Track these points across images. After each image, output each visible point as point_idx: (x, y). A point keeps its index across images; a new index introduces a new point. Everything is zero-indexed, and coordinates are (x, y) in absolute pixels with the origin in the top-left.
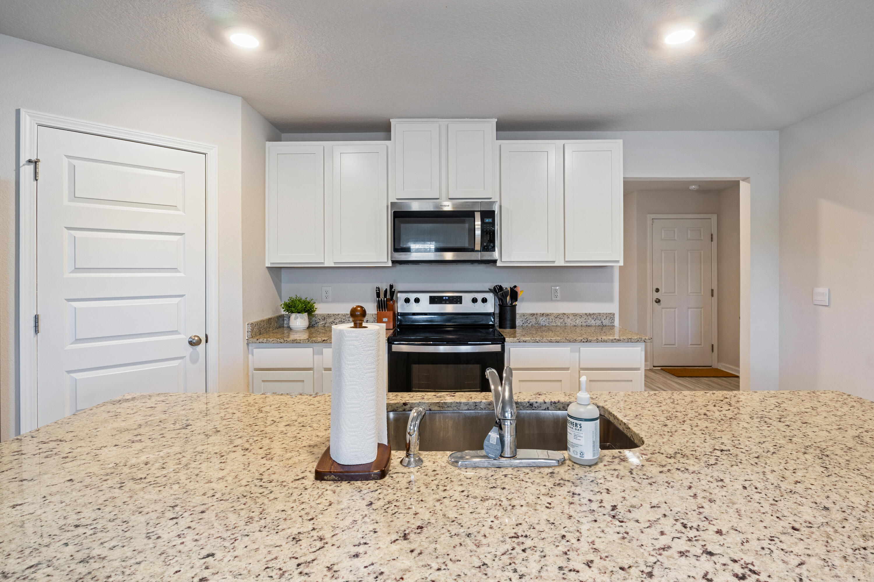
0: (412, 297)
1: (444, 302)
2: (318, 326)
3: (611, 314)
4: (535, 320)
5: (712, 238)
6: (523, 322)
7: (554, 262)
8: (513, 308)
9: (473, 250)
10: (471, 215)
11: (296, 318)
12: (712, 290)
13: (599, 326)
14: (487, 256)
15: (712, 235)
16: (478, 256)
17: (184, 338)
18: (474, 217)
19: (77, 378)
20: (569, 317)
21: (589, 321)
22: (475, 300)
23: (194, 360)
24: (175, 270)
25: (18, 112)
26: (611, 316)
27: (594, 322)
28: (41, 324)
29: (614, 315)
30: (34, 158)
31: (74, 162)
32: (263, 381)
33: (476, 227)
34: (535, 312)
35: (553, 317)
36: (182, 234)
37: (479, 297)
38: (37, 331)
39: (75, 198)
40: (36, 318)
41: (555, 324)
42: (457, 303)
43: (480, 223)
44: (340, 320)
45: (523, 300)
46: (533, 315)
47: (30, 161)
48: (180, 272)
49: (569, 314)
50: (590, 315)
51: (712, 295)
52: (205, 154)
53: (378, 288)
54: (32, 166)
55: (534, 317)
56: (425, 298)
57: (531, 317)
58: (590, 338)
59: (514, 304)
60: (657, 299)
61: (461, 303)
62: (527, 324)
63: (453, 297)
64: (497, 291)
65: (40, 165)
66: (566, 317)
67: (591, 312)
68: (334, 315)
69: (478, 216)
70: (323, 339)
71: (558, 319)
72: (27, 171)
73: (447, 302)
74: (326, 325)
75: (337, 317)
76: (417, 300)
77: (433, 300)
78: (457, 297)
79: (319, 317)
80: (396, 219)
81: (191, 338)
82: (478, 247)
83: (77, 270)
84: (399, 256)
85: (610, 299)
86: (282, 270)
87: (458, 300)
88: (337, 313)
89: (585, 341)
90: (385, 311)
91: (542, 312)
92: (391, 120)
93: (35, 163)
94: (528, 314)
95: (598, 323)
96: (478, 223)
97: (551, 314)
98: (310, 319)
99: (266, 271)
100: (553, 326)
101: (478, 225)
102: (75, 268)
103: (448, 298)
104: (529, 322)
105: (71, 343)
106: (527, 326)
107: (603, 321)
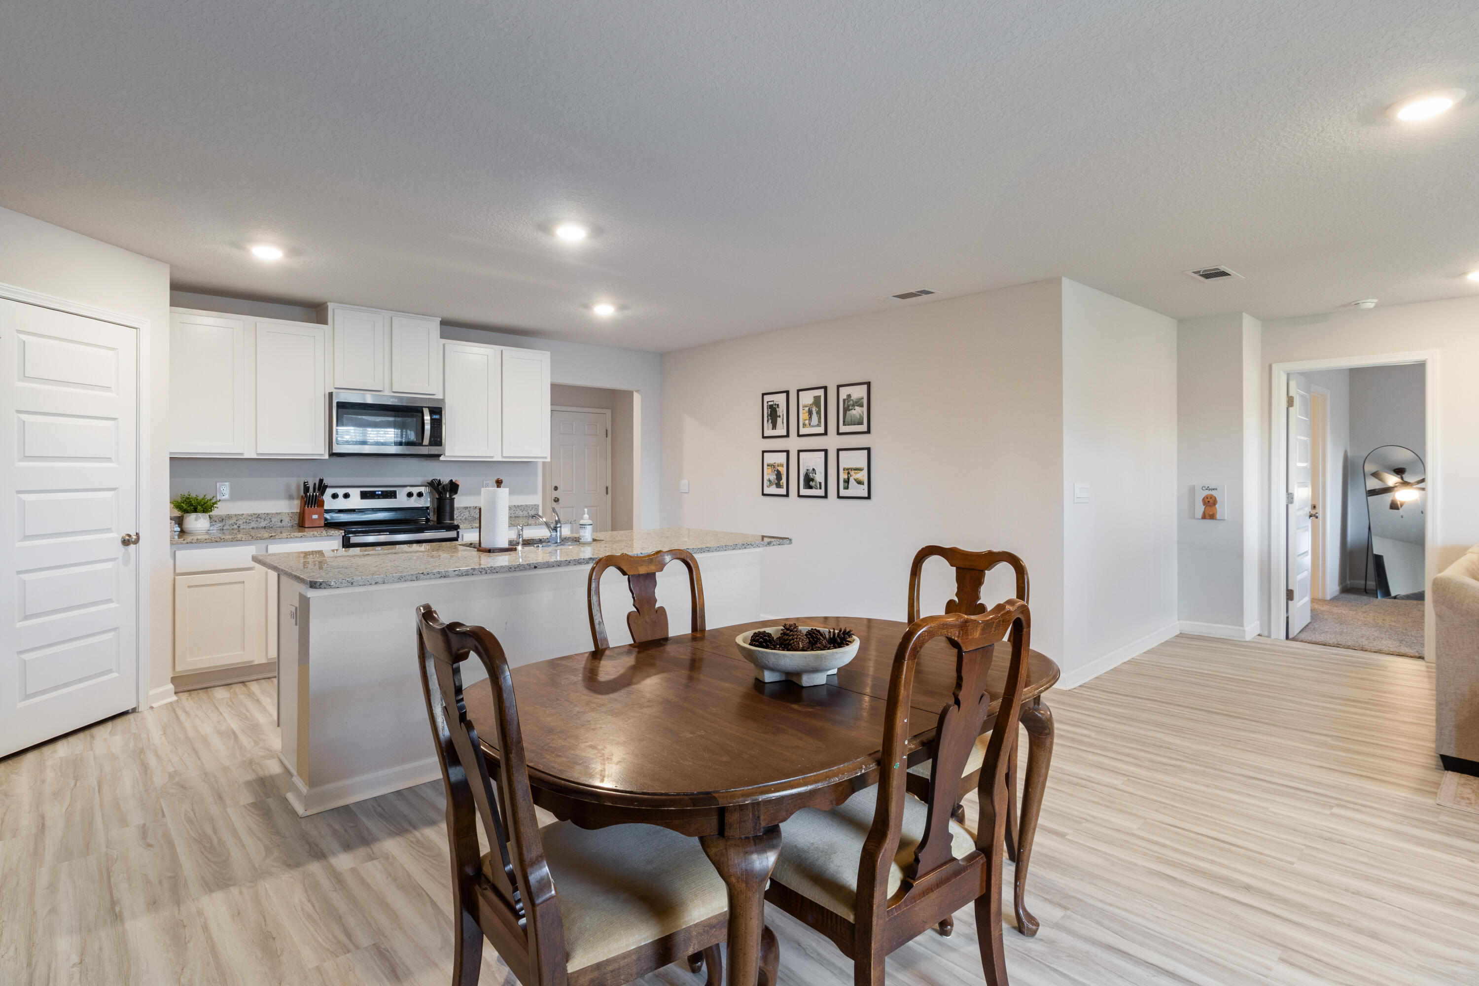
0: (341, 492)
1: (377, 497)
3: (536, 505)
4: (468, 513)
5: (607, 434)
7: (492, 457)
8: (452, 500)
9: (421, 444)
10: (418, 411)
11: (196, 520)
12: (607, 488)
13: (526, 517)
14: (434, 450)
15: (607, 430)
16: (425, 450)
17: (117, 536)
18: (423, 412)
19: (26, 579)
21: (517, 512)
22: (410, 495)
23: (126, 562)
24: (108, 459)
26: (536, 507)
27: (522, 513)
29: (538, 506)
31: (24, 337)
32: (189, 587)
33: (425, 422)
34: (468, 506)
36: (114, 419)
37: (415, 491)
39: (25, 377)
42: (391, 498)
43: (429, 419)
44: (244, 520)
46: (466, 508)
48: (113, 462)
50: (518, 506)
51: (607, 493)
52: (136, 329)
53: (307, 484)
55: (467, 510)
56: (355, 493)
57: (464, 511)
59: (453, 497)
60: (556, 498)
61: (395, 497)
62: (461, 517)
63: (386, 491)
64: (435, 486)
67: (520, 504)
68: (236, 515)
69: (427, 412)
70: (270, 535)
73: (381, 497)
75: (240, 517)
76: (346, 496)
77: (364, 495)
78: (391, 491)
79: (215, 518)
80: (339, 410)
81: (122, 538)
82: (426, 441)
83: (26, 458)
85: (534, 492)
87: (392, 495)
88: (240, 513)
90: (314, 507)
91: (475, 505)
92: (329, 304)
94: (462, 508)
95: (525, 513)
96: (427, 418)
101: (427, 420)
102: (25, 457)
103: (380, 493)
104: (462, 515)
105: (21, 541)
106: (461, 519)
107: (530, 512)
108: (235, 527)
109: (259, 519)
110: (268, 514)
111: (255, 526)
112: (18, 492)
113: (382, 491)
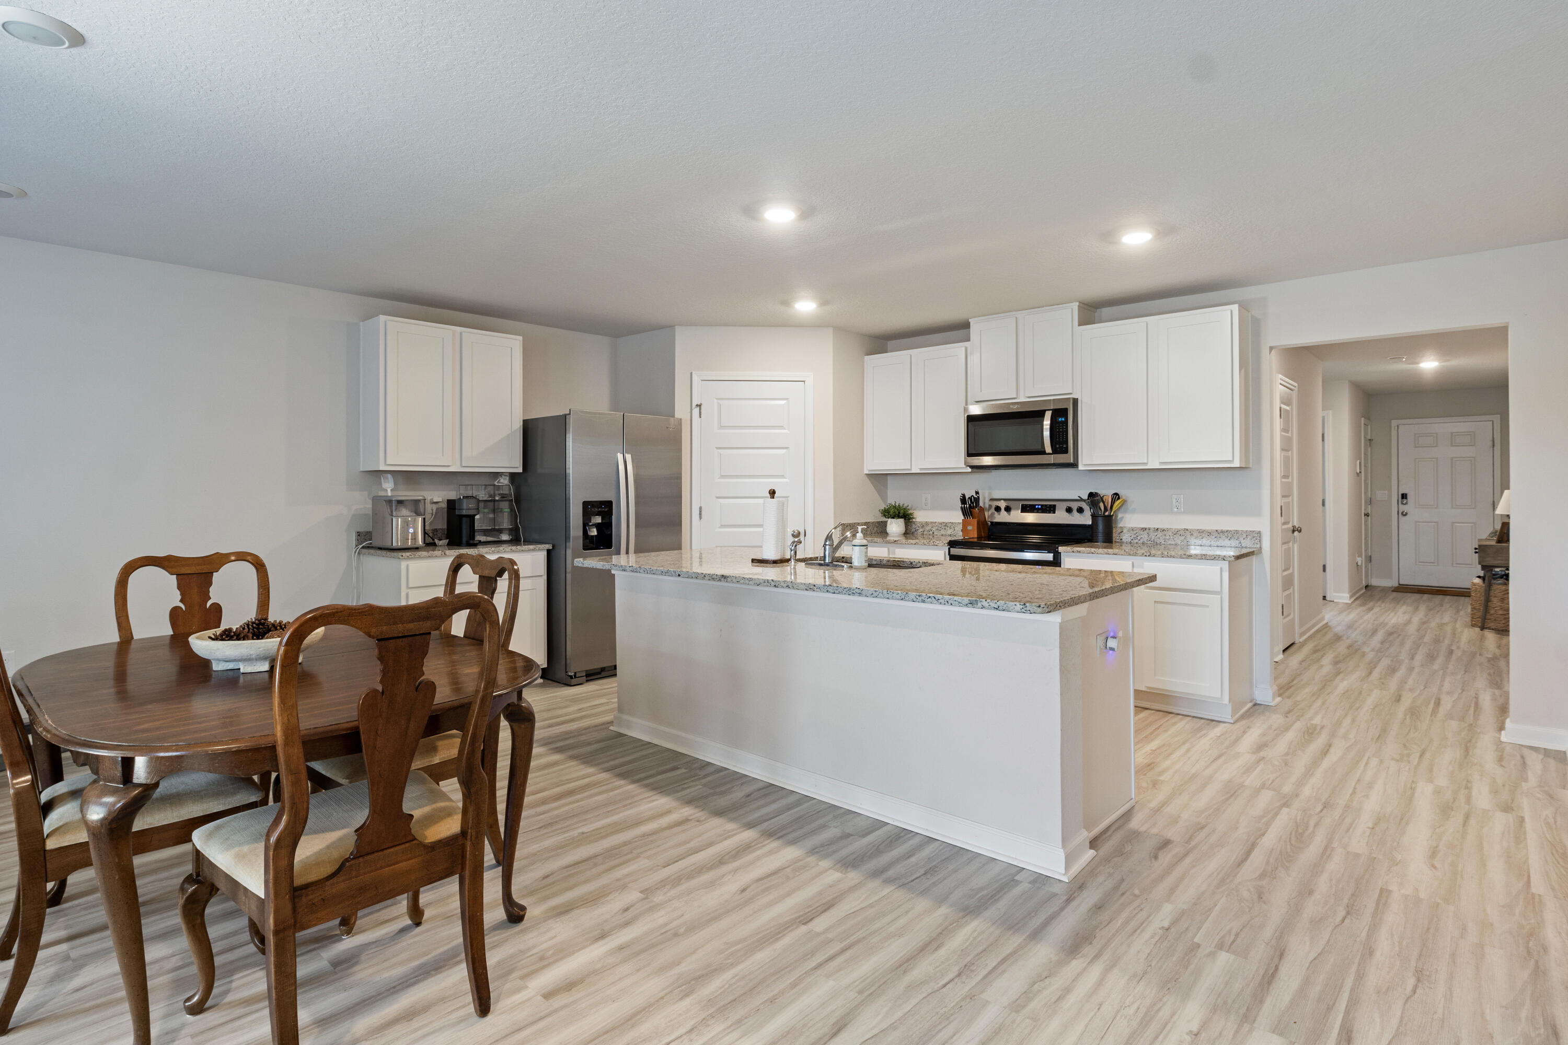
0: (1002, 505)
1: (1035, 511)
2: (917, 534)
3: (1254, 532)
4: (1146, 536)
6: (1132, 537)
9: (1043, 452)
11: (891, 523)
14: (1060, 458)
16: (1052, 459)
18: (1043, 416)
20: (1192, 534)
21: (1221, 540)
22: (1069, 510)
25: (691, 373)
26: (1255, 535)
27: (1229, 542)
28: (703, 513)
29: (1259, 533)
30: (699, 404)
31: (720, 402)
33: (1044, 427)
34: (1147, 526)
35: (1170, 534)
36: (787, 448)
37: (1074, 505)
38: (700, 518)
39: (721, 427)
40: (700, 508)
41: (1173, 543)
42: (1050, 513)
43: (1049, 422)
44: (937, 528)
45: (1134, 511)
46: (1144, 529)
47: (697, 405)
48: (786, 478)
49: (1192, 530)
50: (1222, 532)
52: (804, 381)
53: (964, 496)
54: (698, 408)
55: (1146, 532)
56: (1015, 507)
57: (1142, 533)
58: (1154, 552)
61: (1054, 513)
62: (1136, 540)
64: (1089, 500)
65: (702, 407)
66: (1188, 533)
67: (1225, 529)
68: (931, 523)
69: (1048, 415)
71: (1177, 536)
72: (696, 411)
73: (1040, 511)
74: (925, 533)
75: (934, 525)
76: (1008, 509)
77: (1025, 509)
78: (1046, 505)
79: (918, 525)
80: (970, 424)
82: (1048, 449)
83: (722, 477)
84: (972, 461)
85: (1257, 513)
86: (889, 477)
87: (1050, 510)
88: (934, 521)
89: (1148, 555)
90: (970, 518)
91: (1157, 527)
92: (971, 319)
93: (699, 406)
95: (1235, 542)
96: (1047, 423)
97: (1168, 530)
98: (907, 525)
99: (866, 478)
100: (1170, 544)
101: (1047, 425)
102: (721, 475)
103: (1040, 507)
104: (1139, 538)
105: (720, 528)
106: (1137, 543)
107: (1243, 541)
108: (931, 533)
109: (946, 527)
110: (952, 523)
111: (944, 533)
112: (718, 498)
113: (1042, 505)
